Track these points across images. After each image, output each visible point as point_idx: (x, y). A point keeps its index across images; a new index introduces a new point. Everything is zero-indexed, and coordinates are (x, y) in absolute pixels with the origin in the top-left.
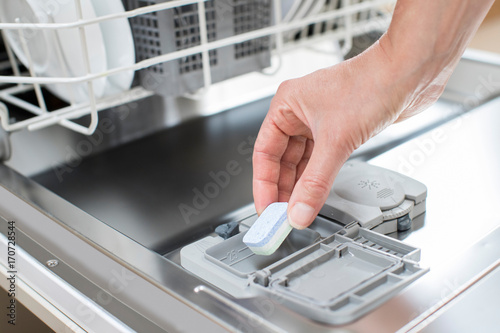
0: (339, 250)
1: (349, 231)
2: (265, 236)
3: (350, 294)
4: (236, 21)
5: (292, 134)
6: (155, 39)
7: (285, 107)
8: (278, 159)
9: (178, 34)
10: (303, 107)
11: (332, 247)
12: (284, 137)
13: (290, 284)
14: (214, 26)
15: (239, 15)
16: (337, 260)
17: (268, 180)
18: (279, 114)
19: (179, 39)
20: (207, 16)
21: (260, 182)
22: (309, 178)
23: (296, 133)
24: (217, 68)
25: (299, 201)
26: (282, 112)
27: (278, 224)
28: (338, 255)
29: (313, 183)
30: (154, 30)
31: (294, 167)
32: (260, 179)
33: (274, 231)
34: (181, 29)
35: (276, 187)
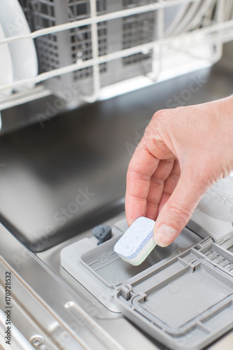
0: (193, 266)
1: (203, 246)
2: (134, 251)
3: (197, 321)
4: (124, 36)
5: (162, 159)
6: (55, 51)
7: (158, 138)
8: (149, 178)
9: (73, 48)
10: (173, 140)
11: (187, 261)
12: (155, 160)
13: (148, 298)
14: (105, 40)
15: (128, 31)
16: (191, 274)
17: (139, 197)
18: (152, 142)
19: (74, 52)
20: (99, 33)
21: (132, 198)
22: (174, 205)
23: (165, 158)
24: (106, 75)
25: (164, 223)
26: (154, 141)
27: (146, 241)
28: (192, 270)
29: (177, 211)
30: (54, 44)
31: (162, 183)
32: (132, 195)
33: (141, 247)
34: (77, 44)
35: (145, 202)
